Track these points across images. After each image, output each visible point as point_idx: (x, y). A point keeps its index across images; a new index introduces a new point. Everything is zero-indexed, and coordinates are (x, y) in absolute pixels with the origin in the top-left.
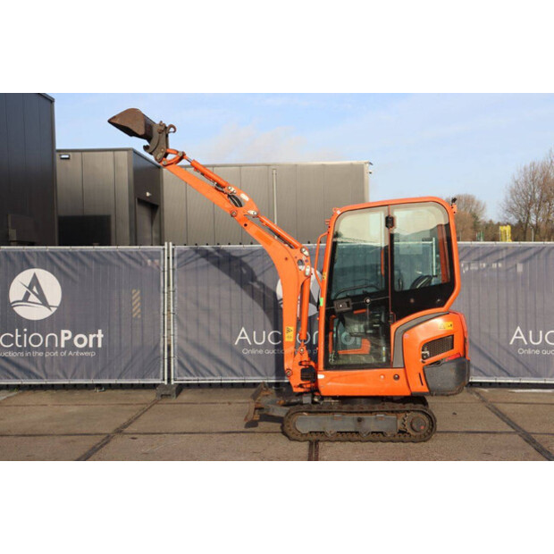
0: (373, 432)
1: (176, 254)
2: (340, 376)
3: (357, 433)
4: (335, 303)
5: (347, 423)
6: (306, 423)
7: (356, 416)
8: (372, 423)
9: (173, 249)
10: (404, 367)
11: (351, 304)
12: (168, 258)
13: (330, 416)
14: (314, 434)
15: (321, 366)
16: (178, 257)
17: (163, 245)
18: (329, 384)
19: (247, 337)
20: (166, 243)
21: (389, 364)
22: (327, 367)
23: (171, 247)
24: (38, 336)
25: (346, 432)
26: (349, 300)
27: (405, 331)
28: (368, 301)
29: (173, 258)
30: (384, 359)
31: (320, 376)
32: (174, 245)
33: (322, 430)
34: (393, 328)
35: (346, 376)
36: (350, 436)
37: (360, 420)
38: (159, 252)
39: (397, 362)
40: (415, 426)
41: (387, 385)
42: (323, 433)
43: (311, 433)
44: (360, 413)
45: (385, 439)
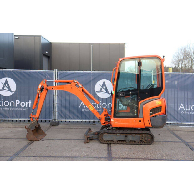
0: (131, 141)
1: (58, 74)
2: (120, 120)
3: (125, 141)
5: (122, 137)
6: (107, 137)
7: (125, 135)
8: (130, 138)
9: (57, 72)
10: (143, 118)
11: (124, 94)
12: (56, 75)
13: (115, 134)
14: (111, 141)
15: (113, 116)
16: (59, 75)
17: (54, 70)
18: (115, 123)
20: (55, 70)
21: (137, 116)
22: (115, 117)
24: (7, 102)
25: (121, 141)
27: (144, 104)
28: (131, 93)
29: (57, 75)
30: (136, 114)
31: (112, 120)
32: (58, 70)
34: (140, 103)
36: (122, 142)
37: (126, 136)
38: (53, 73)
39: (140, 115)
40: (146, 139)
41: (136, 124)
42: (112, 141)
43: (108, 141)
44: (127, 134)
45: (135, 143)
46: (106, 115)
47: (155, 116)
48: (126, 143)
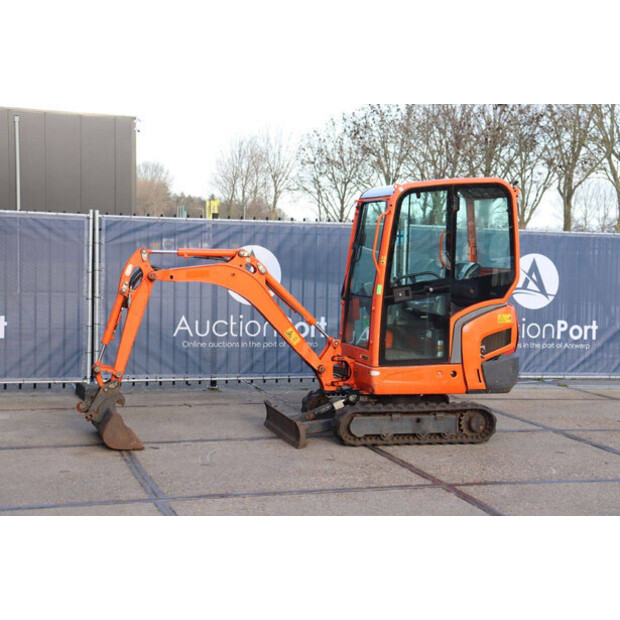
0: (431, 434)
1: (104, 226)
2: (396, 373)
3: (414, 435)
4: (395, 291)
5: (405, 425)
6: (362, 427)
7: (415, 417)
8: (430, 425)
9: (100, 218)
10: (462, 363)
11: (410, 293)
12: (94, 230)
13: (387, 417)
14: (373, 438)
15: (376, 362)
16: (107, 228)
17: (88, 213)
18: (386, 381)
19: (188, 328)
20: (91, 211)
21: (446, 359)
22: (383, 362)
23: (98, 215)
25: (405, 435)
26: (409, 288)
27: (464, 325)
28: (431, 289)
29: (100, 230)
30: (440, 354)
31: (375, 373)
32: (100, 213)
33: (378, 433)
34: (453, 320)
35: (402, 372)
36: (406, 440)
37: (418, 421)
38: (83, 221)
39: (455, 357)
40: (473, 425)
41: (444, 383)
42: (378, 436)
43: (366, 436)
44: (419, 413)
45: (444, 441)
46: (336, 358)
47: (496, 358)
48: (417, 441)
